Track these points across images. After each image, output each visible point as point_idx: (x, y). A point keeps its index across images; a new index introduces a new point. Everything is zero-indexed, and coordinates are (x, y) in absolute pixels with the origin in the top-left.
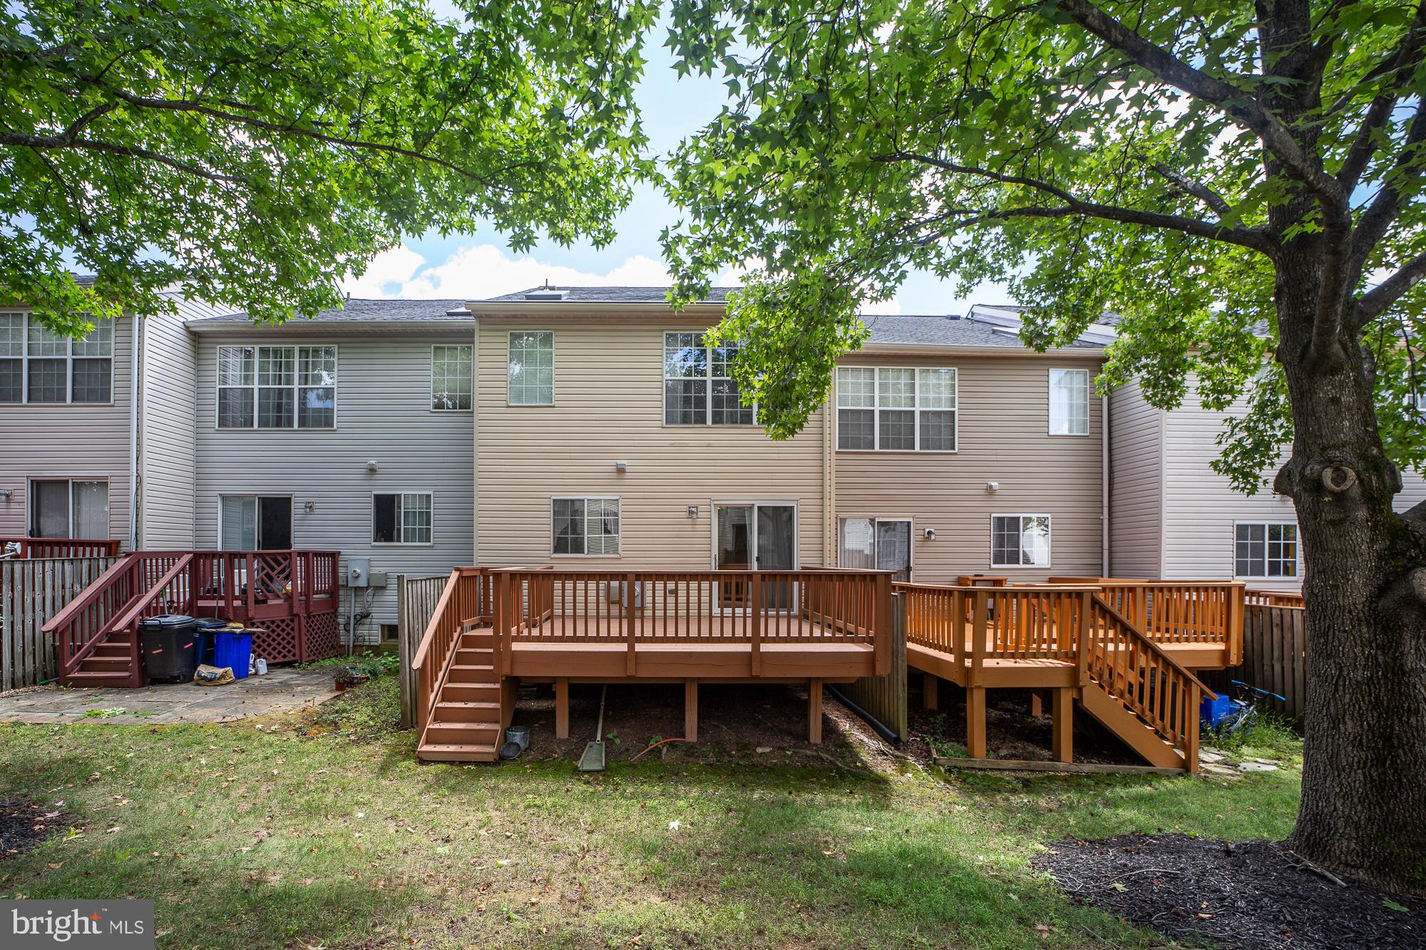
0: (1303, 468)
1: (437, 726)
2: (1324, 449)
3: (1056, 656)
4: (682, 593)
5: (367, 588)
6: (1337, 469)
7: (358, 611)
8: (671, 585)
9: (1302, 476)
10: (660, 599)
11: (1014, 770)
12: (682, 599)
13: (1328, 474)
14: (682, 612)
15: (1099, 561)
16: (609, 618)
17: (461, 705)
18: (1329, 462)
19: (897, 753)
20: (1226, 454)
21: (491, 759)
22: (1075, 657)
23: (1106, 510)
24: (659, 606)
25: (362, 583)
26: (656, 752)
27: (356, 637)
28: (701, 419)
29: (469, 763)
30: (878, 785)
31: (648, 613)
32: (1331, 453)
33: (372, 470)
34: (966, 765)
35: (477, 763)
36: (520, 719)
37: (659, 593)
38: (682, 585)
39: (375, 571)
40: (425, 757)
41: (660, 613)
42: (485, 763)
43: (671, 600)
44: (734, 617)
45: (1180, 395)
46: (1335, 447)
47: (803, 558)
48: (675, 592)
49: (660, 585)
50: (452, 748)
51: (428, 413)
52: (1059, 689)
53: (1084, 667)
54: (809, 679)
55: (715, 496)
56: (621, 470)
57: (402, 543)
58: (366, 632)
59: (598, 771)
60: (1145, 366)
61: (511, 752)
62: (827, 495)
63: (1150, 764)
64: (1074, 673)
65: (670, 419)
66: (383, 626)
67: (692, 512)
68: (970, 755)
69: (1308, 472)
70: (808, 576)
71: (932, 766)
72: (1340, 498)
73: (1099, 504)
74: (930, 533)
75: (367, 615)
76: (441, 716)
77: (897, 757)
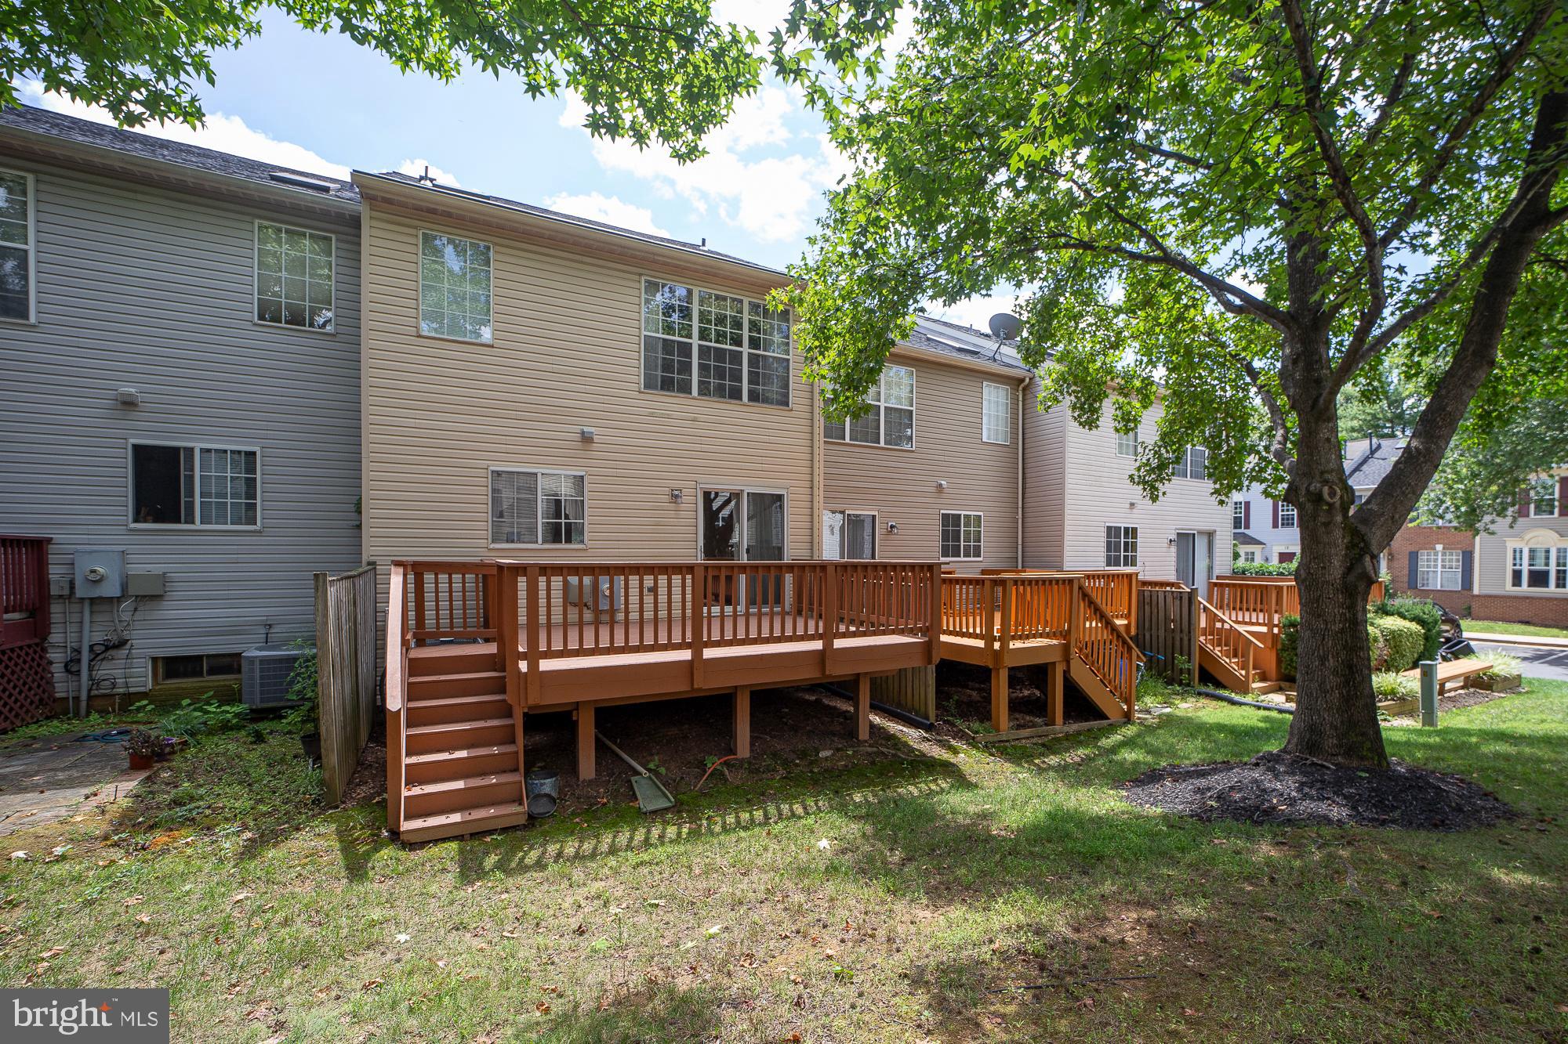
0: (1309, 485)
1: (417, 791)
2: (1322, 473)
3: (1048, 636)
4: (662, 591)
5: (119, 600)
6: (1330, 487)
7: (98, 637)
8: (649, 581)
9: (1307, 489)
10: (634, 599)
11: (1028, 738)
12: (663, 598)
13: (1326, 490)
14: (663, 614)
15: (1014, 555)
16: (581, 625)
17: (444, 756)
18: (1326, 482)
19: (939, 738)
20: (1139, 469)
21: (522, 820)
22: (1066, 635)
23: (1020, 510)
24: (634, 606)
25: (111, 589)
26: (717, 775)
27: (95, 683)
28: (685, 388)
29: (490, 832)
30: (948, 769)
31: (621, 616)
32: (1327, 476)
33: (128, 404)
34: (996, 739)
35: (504, 830)
36: (535, 761)
37: (634, 592)
38: (663, 580)
39: (134, 569)
40: (414, 839)
41: (634, 616)
42: (515, 828)
43: (649, 599)
44: (722, 617)
45: (1097, 419)
46: (1327, 472)
47: (793, 550)
48: (654, 590)
49: (634, 580)
50: (456, 818)
51: (248, 325)
52: (1054, 663)
53: (1073, 643)
54: (858, 675)
55: (701, 478)
56: (586, 439)
57: (198, 526)
58: (118, 672)
59: (667, 809)
60: (1074, 392)
61: (541, 808)
62: (816, 483)
63: (1108, 718)
64: (1066, 649)
65: (648, 385)
66: (155, 660)
67: (677, 496)
68: (998, 730)
69: (1312, 488)
70: (798, 569)
71: (973, 743)
72: (1331, 505)
73: (1014, 505)
74: (892, 527)
75: (122, 643)
76: (418, 775)
77: (940, 741)
